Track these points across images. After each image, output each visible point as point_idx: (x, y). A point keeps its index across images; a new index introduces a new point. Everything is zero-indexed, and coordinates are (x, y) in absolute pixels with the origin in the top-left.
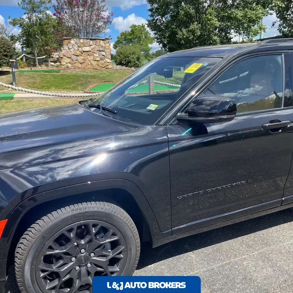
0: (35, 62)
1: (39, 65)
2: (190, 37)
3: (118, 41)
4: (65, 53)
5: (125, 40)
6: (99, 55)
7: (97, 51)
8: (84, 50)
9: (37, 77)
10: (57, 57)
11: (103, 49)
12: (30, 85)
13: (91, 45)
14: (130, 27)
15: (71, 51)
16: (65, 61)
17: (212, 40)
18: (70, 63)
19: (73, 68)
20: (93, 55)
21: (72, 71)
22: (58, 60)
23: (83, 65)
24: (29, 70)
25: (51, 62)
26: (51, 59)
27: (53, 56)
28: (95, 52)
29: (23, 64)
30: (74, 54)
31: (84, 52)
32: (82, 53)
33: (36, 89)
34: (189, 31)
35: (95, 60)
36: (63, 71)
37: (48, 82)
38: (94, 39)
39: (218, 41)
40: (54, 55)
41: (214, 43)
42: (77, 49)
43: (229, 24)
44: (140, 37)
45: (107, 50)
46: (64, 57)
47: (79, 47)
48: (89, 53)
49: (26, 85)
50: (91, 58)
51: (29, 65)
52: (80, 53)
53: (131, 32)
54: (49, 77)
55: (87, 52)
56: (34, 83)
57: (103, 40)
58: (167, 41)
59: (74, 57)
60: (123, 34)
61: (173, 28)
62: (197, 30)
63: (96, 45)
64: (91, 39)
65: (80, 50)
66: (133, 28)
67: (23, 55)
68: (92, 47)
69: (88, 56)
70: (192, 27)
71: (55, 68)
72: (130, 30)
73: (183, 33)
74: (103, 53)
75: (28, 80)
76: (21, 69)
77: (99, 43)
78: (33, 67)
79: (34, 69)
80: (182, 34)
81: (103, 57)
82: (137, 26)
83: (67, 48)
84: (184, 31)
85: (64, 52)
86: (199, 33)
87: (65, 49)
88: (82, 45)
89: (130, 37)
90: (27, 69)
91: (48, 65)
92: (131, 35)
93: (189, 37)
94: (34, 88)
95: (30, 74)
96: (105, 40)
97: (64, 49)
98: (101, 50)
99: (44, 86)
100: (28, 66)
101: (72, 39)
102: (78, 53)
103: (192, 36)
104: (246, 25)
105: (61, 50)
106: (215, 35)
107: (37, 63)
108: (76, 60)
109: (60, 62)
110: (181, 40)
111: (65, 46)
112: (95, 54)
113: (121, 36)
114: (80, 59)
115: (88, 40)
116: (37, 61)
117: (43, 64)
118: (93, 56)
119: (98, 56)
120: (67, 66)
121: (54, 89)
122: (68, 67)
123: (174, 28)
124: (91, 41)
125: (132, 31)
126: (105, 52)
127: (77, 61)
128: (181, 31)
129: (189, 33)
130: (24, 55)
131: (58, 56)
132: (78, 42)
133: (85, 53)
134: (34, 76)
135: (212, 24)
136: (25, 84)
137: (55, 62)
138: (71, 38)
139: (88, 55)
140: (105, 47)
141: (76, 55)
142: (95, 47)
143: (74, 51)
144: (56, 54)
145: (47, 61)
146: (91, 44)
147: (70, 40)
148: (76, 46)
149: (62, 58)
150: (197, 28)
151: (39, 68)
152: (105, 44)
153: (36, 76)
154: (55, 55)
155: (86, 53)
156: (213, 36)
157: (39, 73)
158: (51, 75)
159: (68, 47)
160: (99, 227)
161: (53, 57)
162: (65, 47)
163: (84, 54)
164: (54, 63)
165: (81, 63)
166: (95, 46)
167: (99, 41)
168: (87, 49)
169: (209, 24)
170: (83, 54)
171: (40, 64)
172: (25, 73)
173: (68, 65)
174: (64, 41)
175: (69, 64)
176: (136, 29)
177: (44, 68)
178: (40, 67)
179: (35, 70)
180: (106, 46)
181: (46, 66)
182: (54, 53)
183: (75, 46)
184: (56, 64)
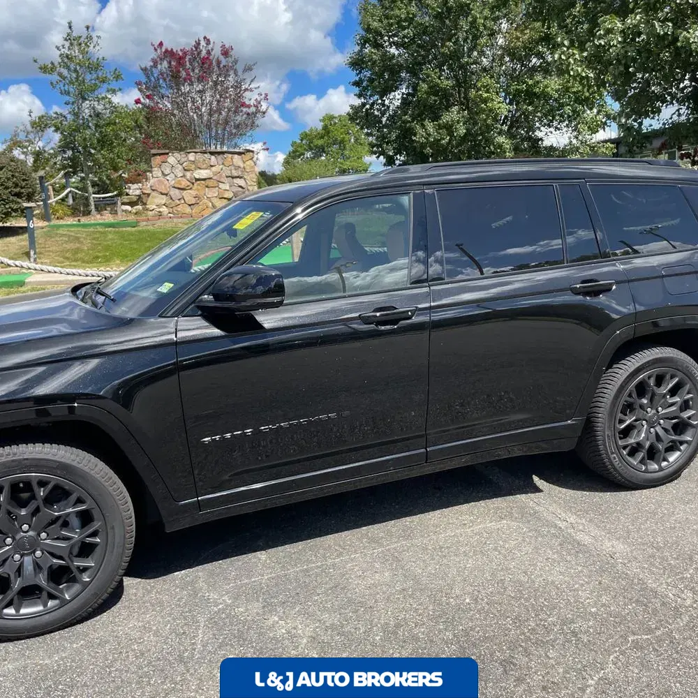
0: (87, 205)
1: (96, 213)
2: (444, 139)
3: (294, 152)
4: (154, 183)
5: (311, 149)
6: (231, 186)
7: (227, 177)
8: (197, 177)
9: (85, 239)
10: (138, 192)
11: (240, 173)
12: (67, 255)
13: (212, 166)
14: (320, 120)
15: (168, 180)
16: (155, 202)
17: (493, 144)
18: (167, 206)
19: (172, 215)
20: (218, 186)
21: (165, 223)
22: (140, 200)
23: (196, 209)
24: (75, 223)
25: (123, 204)
26: (125, 199)
27: (127, 191)
28: (222, 180)
29: (62, 210)
30: (176, 186)
31: (197, 180)
32: (193, 184)
33: (79, 263)
34: (440, 127)
35: (221, 197)
36: (145, 223)
37: (107, 248)
38: (219, 153)
39: (508, 147)
40: (130, 189)
41: (499, 151)
42: (182, 175)
43: (530, 108)
44: (342, 142)
45: (248, 175)
46: (154, 194)
47: (185, 170)
48: (210, 183)
49: (59, 255)
50: (212, 193)
51: (75, 212)
52: (189, 183)
53: (323, 132)
54: (110, 236)
55: (204, 180)
56: (77, 251)
57: (240, 154)
58: (394, 149)
59: (175, 193)
60: (304, 136)
61: (405, 122)
62: (458, 123)
63: (223, 164)
64: (212, 153)
65: (188, 177)
66: (327, 122)
67: (69, 189)
68: (213, 169)
69: (207, 189)
70: (446, 118)
71: (132, 218)
72: (320, 126)
73: (426, 131)
74: (241, 182)
75: (64, 245)
76: (58, 221)
77: (230, 160)
78: (84, 215)
79: (84, 220)
80: (424, 134)
81: (240, 189)
82: (336, 118)
83: (160, 174)
84: (430, 126)
85: (152, 181)
86: (462, 131)
87: (155, 176)
88: (193, 166)
89: (320, 142)
90: (71, 221)
91: (116, 211)
92: (322, 137)
93: (440, 140)
94: (76, 260)
95: (72, 231)
96: (243, 153)
97: (152, 176)
98: (236, 175)
99: (97, 257)
100: (73, 213)
101: (170, 154)
102: (184, 183)
103: (448, 138)
104: (569, 109)
105: (147, 179)
106: (500, 134)
107: (93, 207)
108: (179, 200)
109: (145, 204)
110: (423, 146)
111: (156, 169)
112: (221, 185)
113: (302, 140)
114: (189, 196)
115: (206, 155)
116: (93, 203)
117: (106, 210)
118: (217, 188)
119: (228, 188)
120: (160, 212)
121: (118, 262)
122: (160, 214)
123: (409, 122)
124: (213, 157)
125: (325, 128)
126: (245, 179)
127: (183, 202)
128: (423, 126)
129: (441, 131)
130: (70, 192)
131: (140, 191)
132: (183, 160)
133: (198, 182)
134: (79, 235)
135: (491, 110)
136: (58, 253)
137: (132, 204)
138: (167, 151)
139: (207, 187)
140: (244, 168)
141: (179, 186)
142: (222, 169)
143: (174, 180)
144: (135, 186)
145: (115, 203)
146: (212, 164)
147: (166, 156)
148: (180, 167)
149: (149, 195)
150: (458, 120)
151: (95, 218)
152: (244, 162)
153: (84, 236)
154: (134, 190)
155: (202, 182)
156: (496, 135)
157: (92, 229)
158: (118, 232)
159: (162, 172)
160: (50, 487)
161: (127, 194)
162: (157, 172)
163: (199, 185)
164: (132, 207)
165: (190, 205)
166: (221, 166)
167: (230, 155)
168: (203, 173)
169: (483, 111)
170: (195, 184)
171: (99, 209)
172: (60, 231)
173: (161, 210)
174: (152, 158)
175: (164, 207)
176: (335, 123)
177: (107, 217)
178: (99, 216)
179: (87, 222)
180: (247, 165)
181: (111, 213)
182: (130, 185)
183: (178, 168)
184: (135, 207)
